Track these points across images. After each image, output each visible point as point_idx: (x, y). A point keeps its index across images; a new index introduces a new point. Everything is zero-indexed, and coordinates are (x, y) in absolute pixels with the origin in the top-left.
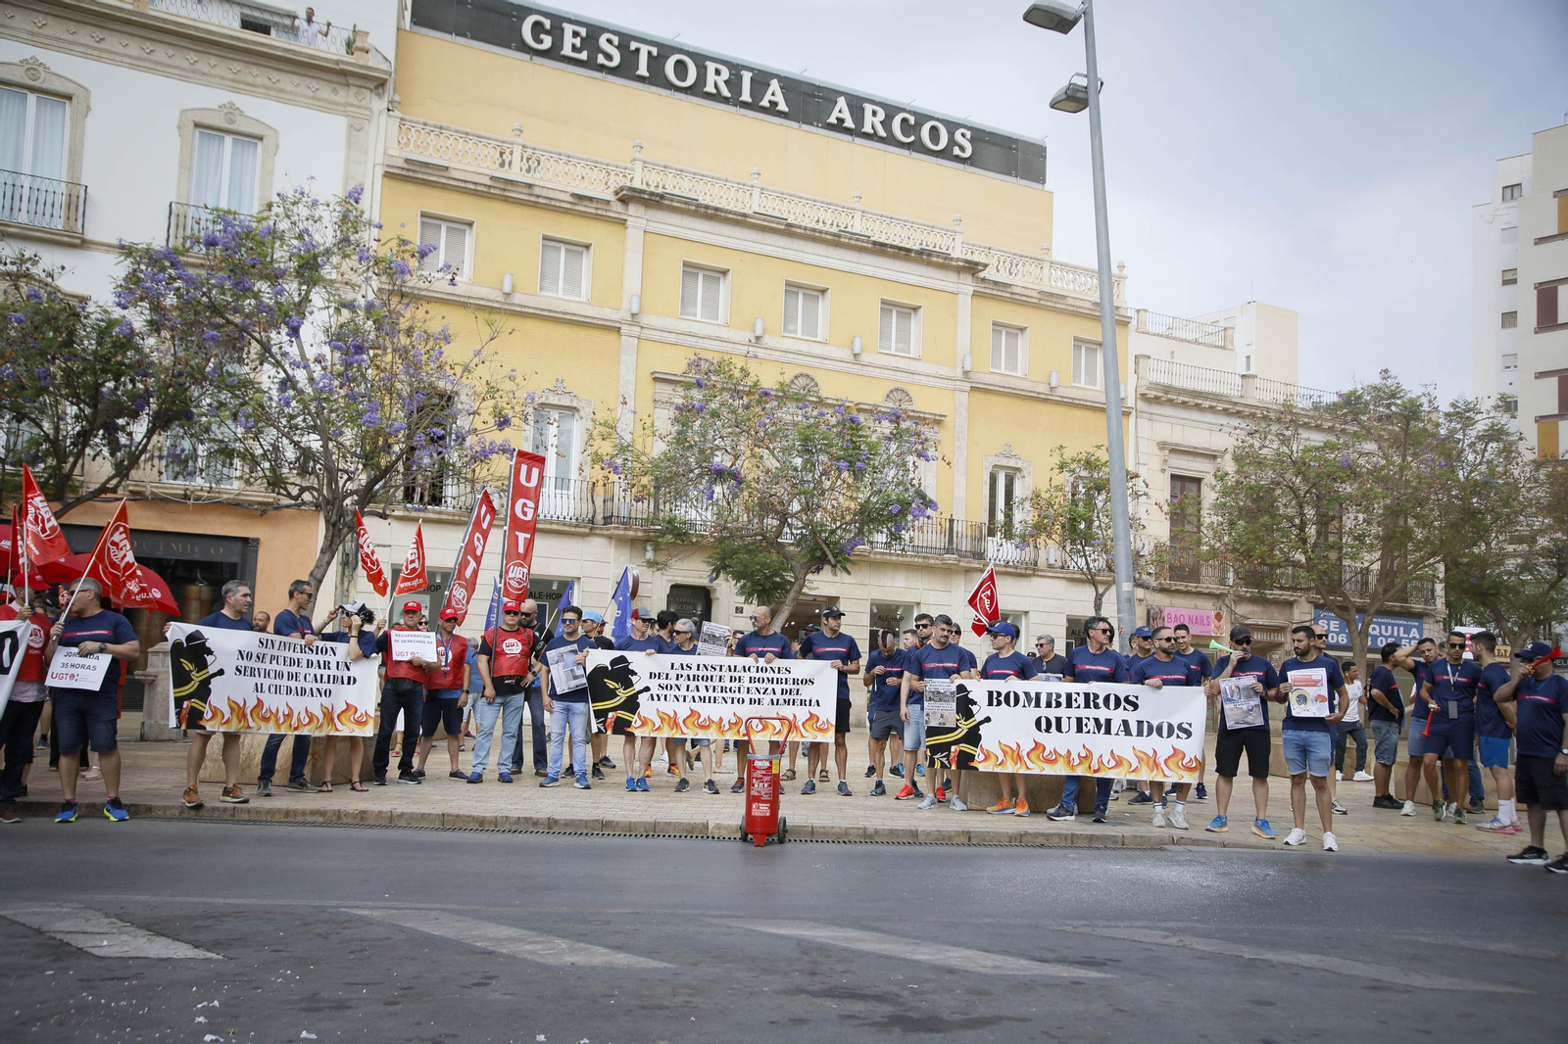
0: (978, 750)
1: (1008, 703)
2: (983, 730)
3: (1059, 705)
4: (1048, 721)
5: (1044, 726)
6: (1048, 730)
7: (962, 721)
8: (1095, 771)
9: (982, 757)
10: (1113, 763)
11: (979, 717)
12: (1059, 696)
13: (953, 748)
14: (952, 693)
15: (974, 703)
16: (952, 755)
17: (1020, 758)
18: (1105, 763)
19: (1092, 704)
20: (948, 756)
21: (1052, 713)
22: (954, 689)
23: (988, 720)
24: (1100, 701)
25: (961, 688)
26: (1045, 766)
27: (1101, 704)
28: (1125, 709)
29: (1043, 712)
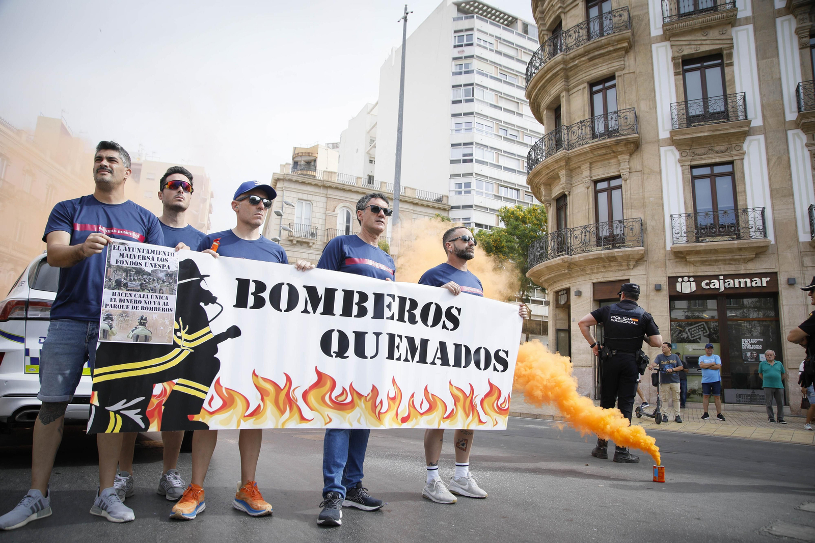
0: (211, 390)
1: (276, 304)
2: (225, 351)
3: (362, 312)
4: (343, 337)
5: (335, 347)
6: (341, 353)
7: (183, 334)
8: (404, 420)
9: (218, 403)
10: (426, 406)
11: (217, 327)
12: (363, 297)
13: (158, 389)
14: (169, 275)
15: (211, 299)
16: (154, 401)
17: (290, 401)
18: (417, 406)
19: (406, 315)
20: (143, 406)
21: (351, 325)
22: (174, 267)
23: (234, 332)
24: (417, 312)
25: (189, 268)
26: (332, 413)
27: (418, 318)
28: (444, 327)
29: (337, 322)
